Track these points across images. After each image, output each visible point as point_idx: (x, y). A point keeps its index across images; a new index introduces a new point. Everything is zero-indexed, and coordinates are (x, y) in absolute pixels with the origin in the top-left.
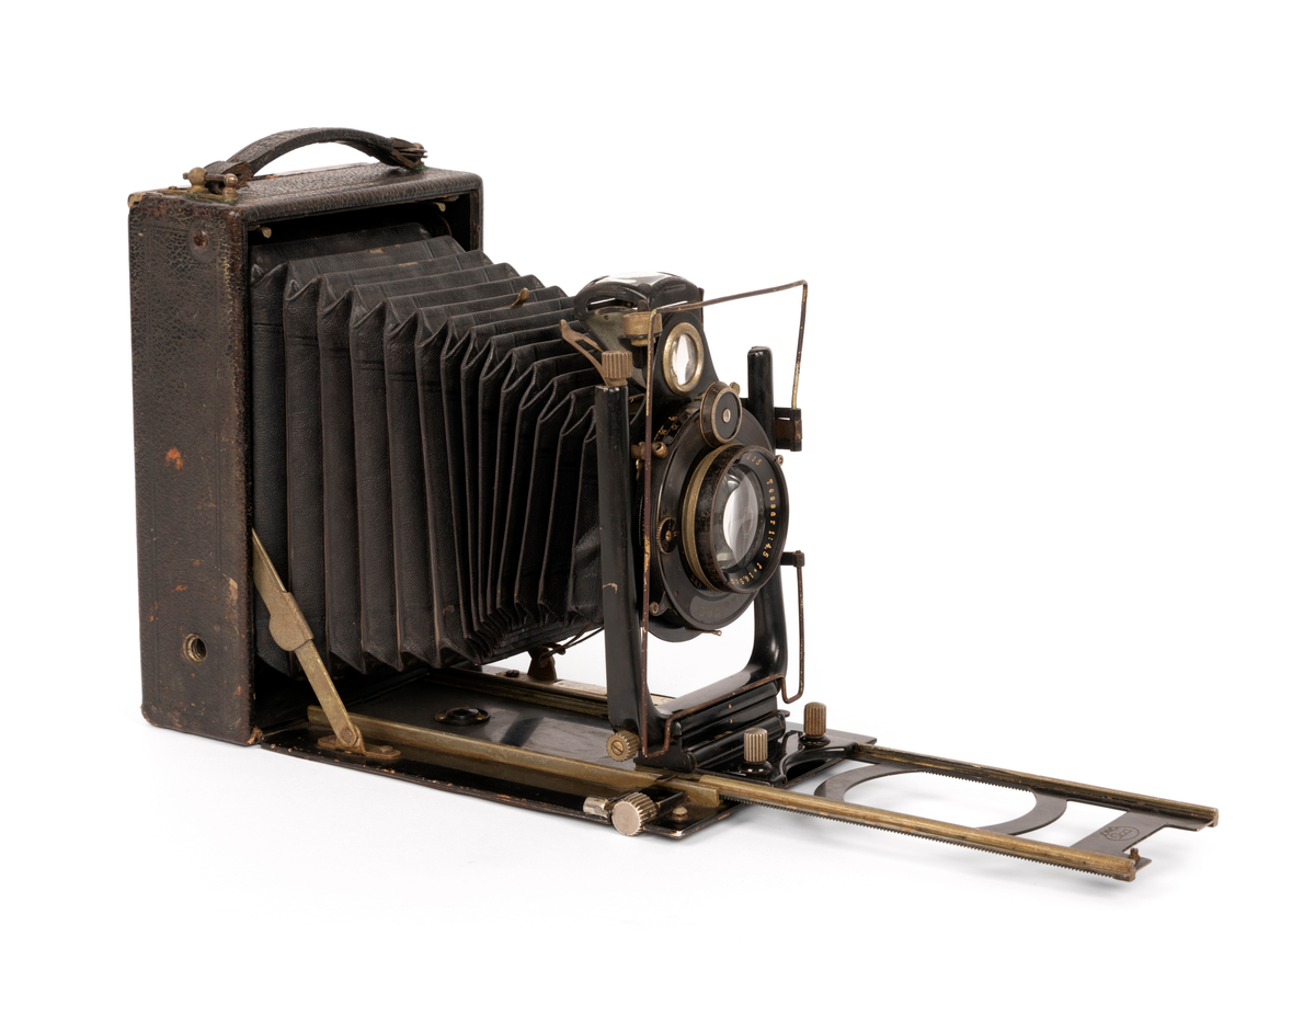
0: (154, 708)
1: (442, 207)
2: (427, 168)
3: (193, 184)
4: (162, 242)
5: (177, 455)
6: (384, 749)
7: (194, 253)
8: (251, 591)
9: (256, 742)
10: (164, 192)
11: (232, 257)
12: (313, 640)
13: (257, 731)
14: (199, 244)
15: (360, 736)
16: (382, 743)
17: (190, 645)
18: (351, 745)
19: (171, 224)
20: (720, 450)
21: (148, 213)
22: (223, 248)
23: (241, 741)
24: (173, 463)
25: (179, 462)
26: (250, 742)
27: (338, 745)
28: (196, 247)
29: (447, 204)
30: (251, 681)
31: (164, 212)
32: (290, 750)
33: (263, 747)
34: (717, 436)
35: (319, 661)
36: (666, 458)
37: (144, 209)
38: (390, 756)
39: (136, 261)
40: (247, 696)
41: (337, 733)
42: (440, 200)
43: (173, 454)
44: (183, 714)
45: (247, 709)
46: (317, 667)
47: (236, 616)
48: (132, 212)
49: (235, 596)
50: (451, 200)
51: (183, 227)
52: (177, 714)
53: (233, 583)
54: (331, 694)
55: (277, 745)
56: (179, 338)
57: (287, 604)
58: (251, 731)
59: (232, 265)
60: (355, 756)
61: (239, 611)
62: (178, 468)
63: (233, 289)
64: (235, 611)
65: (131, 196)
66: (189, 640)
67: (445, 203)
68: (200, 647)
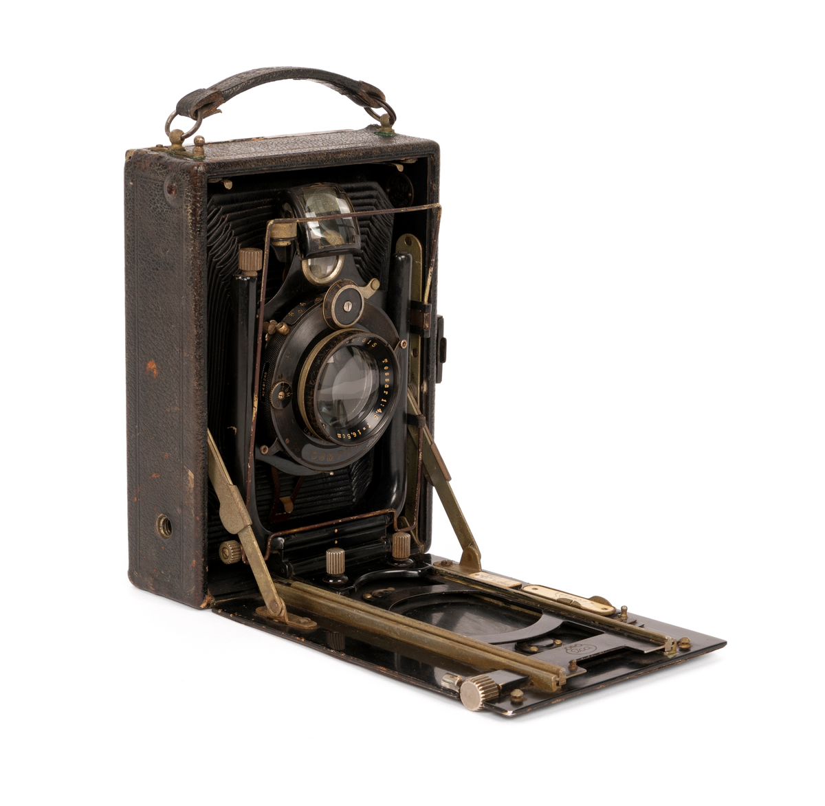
0: (136, 573)
1: (400, 168)
2: (397, 135)
3: (173, 143)
4: (146, 190)
5: (154, 366)
6: (303, 620)
7: (167, 199)
8: (206, 482)
9: (208, 606)
10: (152, 149)
11: (193, 204)
12: (252, 526)
13: (208, 598)
14: (170, 192)
15: (285, 607)
16: (303, 614)
17: (161, 523)
18: (277, 614)
19: (152, 176)
20: (338, 332)
21: (138, 166)
22: (187, 196)
23: (196, 605)
24: (151, 372)
25: (155, 372)
26: (202, 606)
27: (268, 615)
28: (169, 195)
29: (406, 166)
30: (204, 556)
31: (148, 165)
32: (231, 615)
33: (213, 611)
34: (336, 321)
35: (255, 543)
36: (287, 335)
37: (135, 163)
38: (306, 626)
39: (129, 205)
40: (201, 568)
41: (267, 604)
42: (399, 162)
43: (152, 365)
44: (156, 580)
45: (201, 578)
46: (254, 549)
47: (192, 501)
48: (128, 165)
49: (192, 485)
50: (409, 162)
51: (160, 178)
52: (151, 579)
53: (191, 474)
54: (262, 571)
55: (223, 611)
56: (157, 269)
57: (232, 495)
58: (204, 598)
59: (194, 210)
60: (279, 624)
61: (195, 498)
62: (155, 377)
63: (194, 231)
64: (192, 497)
65: (128, 152)
66: (161, 519)
67: (403, 164)
68: (168, 525)
